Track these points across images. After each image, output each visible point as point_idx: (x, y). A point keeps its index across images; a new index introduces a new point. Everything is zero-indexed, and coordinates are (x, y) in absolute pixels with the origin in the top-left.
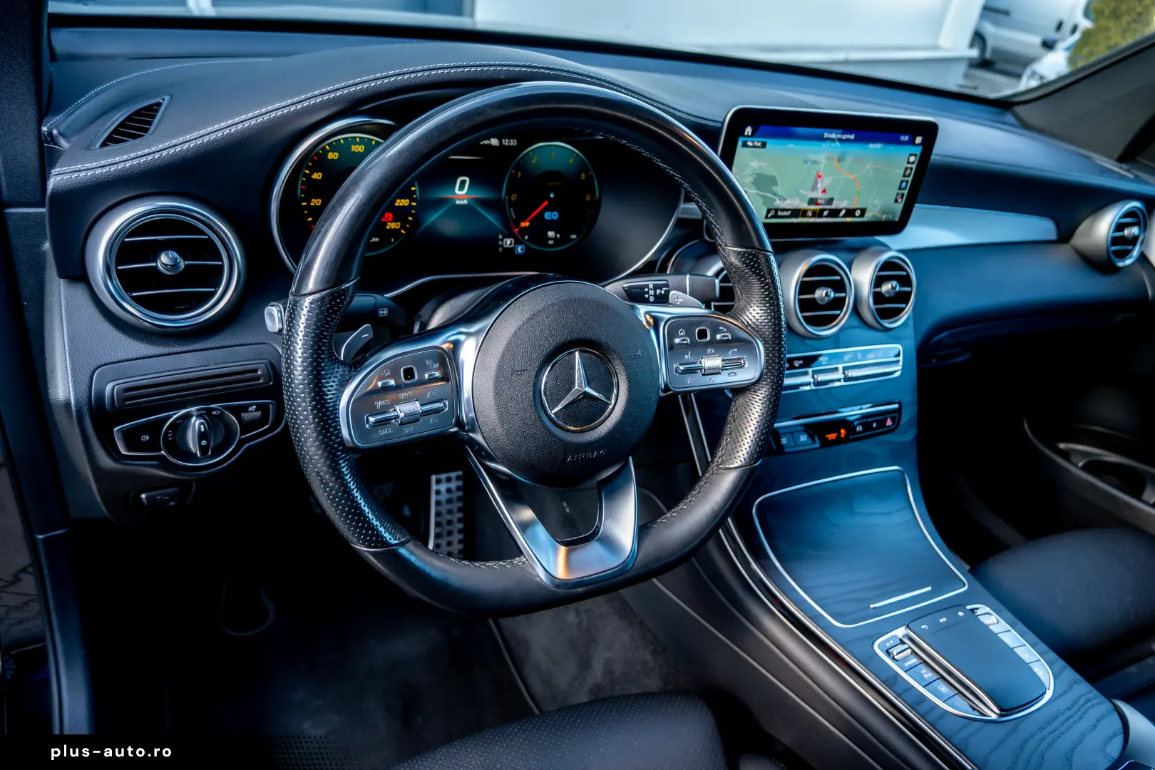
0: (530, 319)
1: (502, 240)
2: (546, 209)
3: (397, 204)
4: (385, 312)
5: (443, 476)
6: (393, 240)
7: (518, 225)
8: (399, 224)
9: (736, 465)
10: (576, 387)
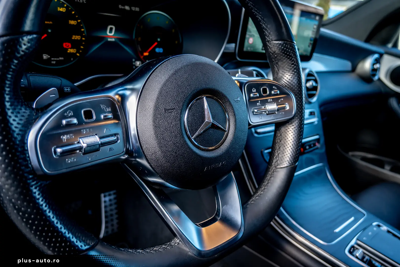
0: (174, 74)
1: (135, 62)
2: (156, 47)
3: (73, 38)
4: (69, 90)
5: (107, 194)
6: (72, 59)
7: (142, 54)
8: (75, 50)
9: (284, 166)
10: (206, 120)
